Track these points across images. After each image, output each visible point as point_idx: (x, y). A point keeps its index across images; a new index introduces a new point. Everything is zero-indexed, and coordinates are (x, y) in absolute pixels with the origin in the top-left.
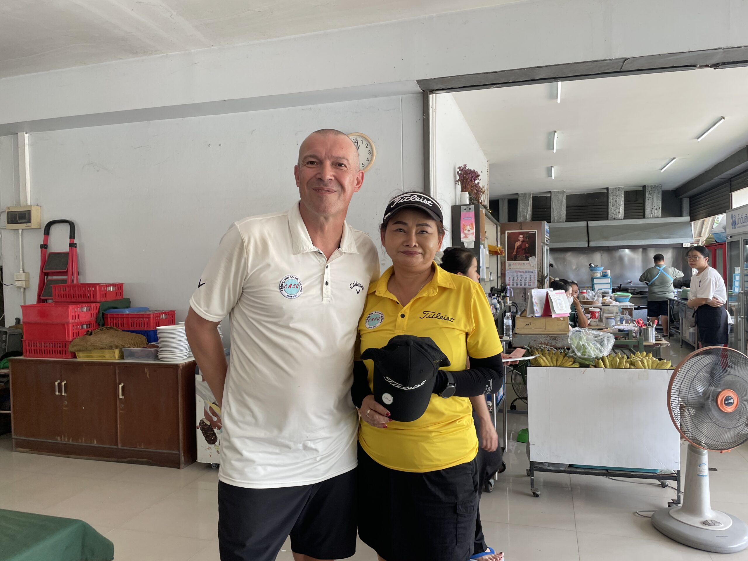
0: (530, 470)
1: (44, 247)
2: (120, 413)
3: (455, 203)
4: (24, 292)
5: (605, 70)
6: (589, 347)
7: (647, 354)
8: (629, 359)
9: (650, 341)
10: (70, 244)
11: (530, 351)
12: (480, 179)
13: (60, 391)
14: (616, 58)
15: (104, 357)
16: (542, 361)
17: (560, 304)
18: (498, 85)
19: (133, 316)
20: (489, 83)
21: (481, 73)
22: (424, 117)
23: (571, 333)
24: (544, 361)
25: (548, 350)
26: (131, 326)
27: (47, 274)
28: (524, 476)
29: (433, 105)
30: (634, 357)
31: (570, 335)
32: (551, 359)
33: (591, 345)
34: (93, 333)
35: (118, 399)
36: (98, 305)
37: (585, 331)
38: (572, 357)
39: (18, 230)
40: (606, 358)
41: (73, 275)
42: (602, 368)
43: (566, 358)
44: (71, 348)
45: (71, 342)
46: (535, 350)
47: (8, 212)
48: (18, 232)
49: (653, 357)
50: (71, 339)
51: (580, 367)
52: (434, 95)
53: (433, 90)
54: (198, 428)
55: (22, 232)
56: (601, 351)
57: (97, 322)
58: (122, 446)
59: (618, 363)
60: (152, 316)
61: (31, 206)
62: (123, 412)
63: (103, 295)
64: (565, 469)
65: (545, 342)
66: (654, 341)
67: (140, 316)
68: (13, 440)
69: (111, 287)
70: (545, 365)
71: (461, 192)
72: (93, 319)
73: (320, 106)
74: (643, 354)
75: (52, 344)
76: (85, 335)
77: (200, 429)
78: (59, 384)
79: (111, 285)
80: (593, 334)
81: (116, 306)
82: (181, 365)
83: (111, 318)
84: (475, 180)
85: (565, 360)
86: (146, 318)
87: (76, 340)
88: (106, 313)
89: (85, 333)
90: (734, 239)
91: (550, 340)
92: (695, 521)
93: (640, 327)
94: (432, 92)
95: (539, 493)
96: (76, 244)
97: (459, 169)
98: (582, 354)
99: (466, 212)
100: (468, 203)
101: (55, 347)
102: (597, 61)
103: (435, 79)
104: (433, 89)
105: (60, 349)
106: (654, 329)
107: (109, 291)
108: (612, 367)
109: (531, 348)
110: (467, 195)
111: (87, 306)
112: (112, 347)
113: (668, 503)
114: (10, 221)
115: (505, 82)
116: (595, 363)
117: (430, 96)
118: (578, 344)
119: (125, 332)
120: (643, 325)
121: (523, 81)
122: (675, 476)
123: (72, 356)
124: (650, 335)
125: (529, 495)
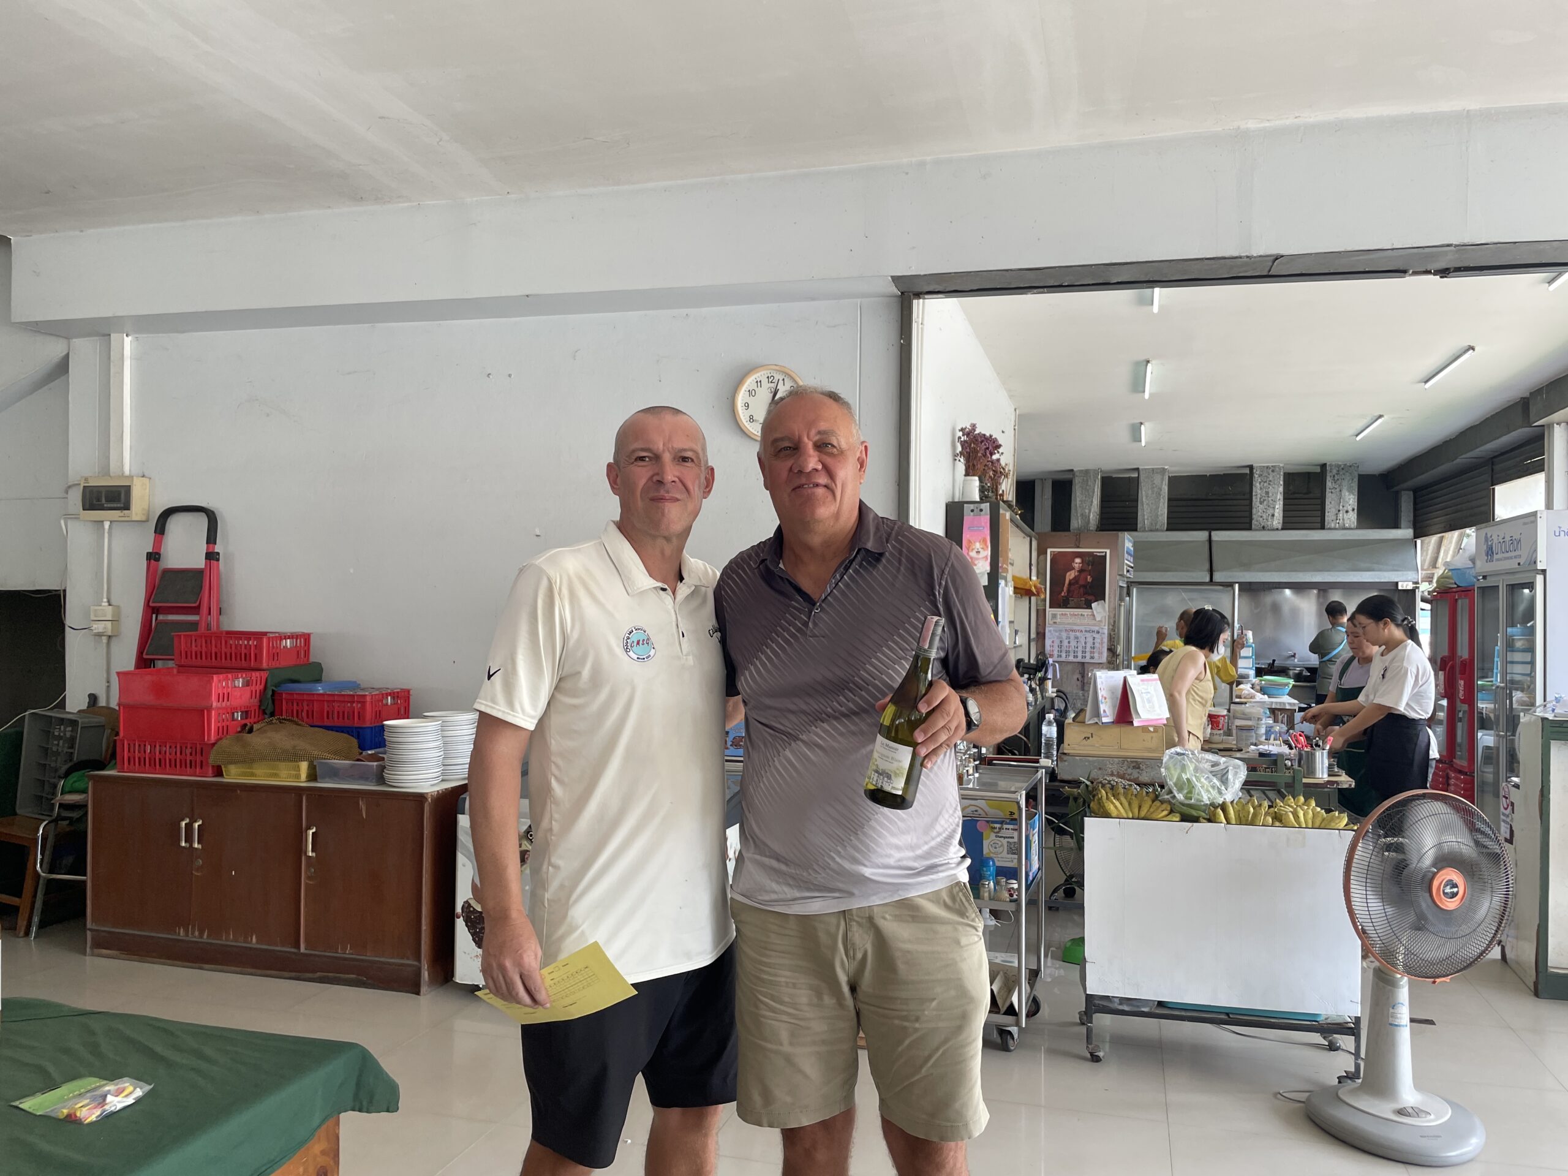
0: (1086, 1013)
1: (154, 557)
2: (307, 884)
3: (953, 497)
4: (108, 644)
5: (1240, 273)
6: (1199, 785)
7: (1306, 800)
8: (1272, 809)
9: (1317, 776)
10: (206, 553)
11: (1090, 788)
12: (1002, 453)
13: (189, 839)
14: (1259, 254)
15: (276, 775)
16: (1112, 807)
17: (1149, 701)
18: (1042, 290)
19: (331, 698)
20: (1026, 285)
21: (1011, 270)
22: (902, 341)
23: (1167, 757)
24: (1116, 807)
25: (1125, 788)
26: (328, 718)
27: (156, 611)
28: (1075, 1024)
29: (918, 317)
30: (1282, 804)
31: (1164, 761)
32: (1130, 804)
33: (1203, 780)
34: (254, 730)
35: (303, 858)
36: (265, 675)
38: (1168, 802)
39: (103, 521)
40: (1230, 805)
41: (210, 614)
42: (1221, 823)
43: (1157, 803)
44: (213, 759)
45: (213, 745)
46: (1100, 787)
47: (84, 487)
48: (103, 526)
49: (1316, 805)
50: (213, 739)
51: (1182, 820)
52: (921, 300)
53: (921, 293)
54: (459, 918)
55: (111, 526)
56: (1220, 793)
57: (263, 708)
58: (306, 949)
59: (1250, 816)
60: (368, 699)
61: (131, 477)
62: (311, 883)
63: (274, 655)
64: (1151, 1009)
65: (1118, 772)
66: (1325, 776)
67: (345, 699)
68: (89, 933)
69: (288, 641)
70: (1117, 815)
71: (965, 475)
72: (255, 701)
73: (705, 310)
74: (1299, 801)
75: (176, 747)
76: (240, 732)
77: (462, 918)
78: (189, 827)
79: (289, 636)
80: (1208, 761)
81: (294, 677)
82: (429, 796)
83: (287, 701)
84: (991, 454)
85: (1155, 808)
86: (358, 702)
87: (224, 742)
88: (279, 690)
89: (239, 729)
90: (1490, 582)
91: (1129, 767)
92: (1383, 1108)
93: (1299, 748)
94: (918, 295)
95: (1101, 1054)
96: (218, 554)
97: (961, 433)
98: (1186, 798)
99: (974, 515)
100: (978, 499)
101: (181, 754)
102: (1223, 258)
103: (926, 275)
104: (920, 290)
105: (191, 758)
106: (1325, 752)
107: (284, 647)
108: (1240, 822)
109: (1092, 783)
110: (975, 481)
112: (294, 757)
113: (1338, 1078)
114: (87, 506)
115: (1056, 284)
116: (1209, 814)
117: (915, 302)
118: (1179, 778)
119: (316, 729)
120: (1306, 746)
121: (1089, 285)
122: (1352, 1028)
123: (213, 773)
124: (1318, 766)
125: (1084, 1059)
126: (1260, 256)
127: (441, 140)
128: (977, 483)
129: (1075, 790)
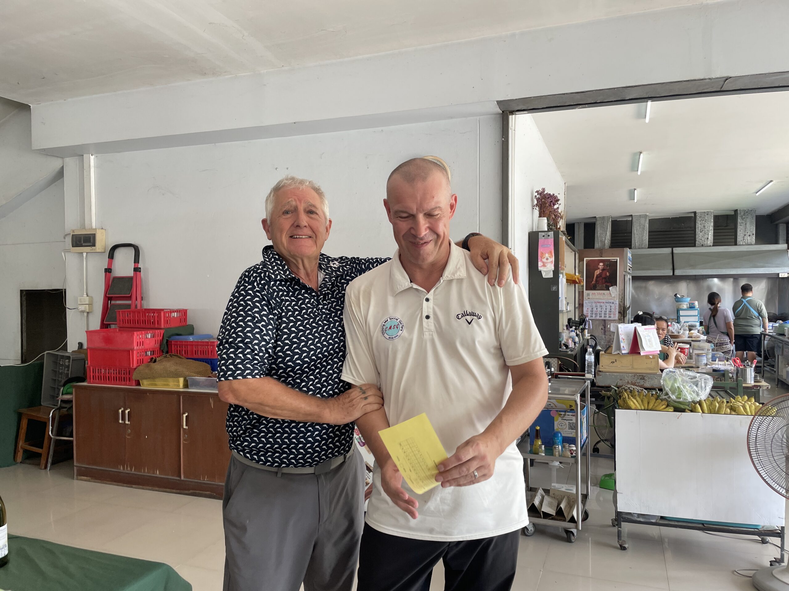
0: (616, 520)
1: (108, 271)
2: (184, 444)
3: (532, 229)
4: (87, 316)
5: (704, 89)
6: (685, 390)
7: (749, 398)
8: (729, 404)
9: (748, 383)
10: (134, 268)
11: (617, 392)
12: (560, 204)
13: (123, 419)
14: (716, 77)
15: (168, 385)
16: (632, 403)
17: (650, 341)
18: (584, 106)
19: (197, 344)
20: (575, 104)
21: (567, 94)
22: (503, 139)
23: (665, 374)
24: (634, 403)
25: (638, 392)
26: (195, 354)
27: (110, 299)
28: (609, 526)
29: (512, 126)
30: (734, 401)
31: (663, 376)
32: (642, 401)
33: (687, 387)
34: (157, 361)
35: (182, 429)
36: (162, 331)
37: (679, 372)
38: (665, 399)
39: (82, 253)
40: (704, 402)
41: (137, 300)
42: (699, 412)
43: (659, 401)
44: (135, 376)
45: (135, 369)
46: (624, 391)
47: (72, 235)
48: (83, 255)
49: (755, 401)
50: (135, 366)
51: (675, 411)
52: (514, 116)
53: (514, 111)
55: (86, 255)
56: (698, 395)
57: (161, 349)
58: (184, 478)
59: (717, 408)
61: (96, 229)
62: (186, 443)
63: (167, 322)
64: (656, 521)
65: (632, 382)
66: (753, 382)
67: (205, 344)
68: (75, 468)
69: (175, 313)
70: (635, 408)
71: (539, 217)
72: (157, 345)
73: (392, 128)
74: (744, 398)
75: (116, 370)
76: (149, 362)
78: (123, 412)
79: (175, 311)
80: (689, 376)
81: (180, 333)
83: (175, 345)
84: (554, 205)
85: (658, 403)
86: (211, 345)
87: (141, 368)
88: (170, 340)
89: (149, 361)
91: (638, 379)
93: (737, 367)
94: (512, 112)
95: (626, 546)
96: (140, 268)
97: (537, 193)
98: (677, 398)
99: (545, 239)
100: (546, 229)
101: (119, 374)
102: (695, 80)
103: (516, 99)
104: (513, 110)
105: (124, 376)
106: (753, 369)
107: (173, 316)
108: (710, 412)
109: (618, 388)
110: (545, 220)
111: (151, 332)
112: (176, 375)
113: (770, 562)
114: (74, 244)
115: (592, 102)
116: (691, 407)
117: (510, 117)
118: (672, 386)
119: (189, 360)
120: (741, 365)
121: (612, 101)
122: (779, 533)
123: (136, 384)
124: (748, 376)
125: (615, 548)
126: (717, 78)
127: (244, 36)
128: (546, 221)
129: (608, 393)
